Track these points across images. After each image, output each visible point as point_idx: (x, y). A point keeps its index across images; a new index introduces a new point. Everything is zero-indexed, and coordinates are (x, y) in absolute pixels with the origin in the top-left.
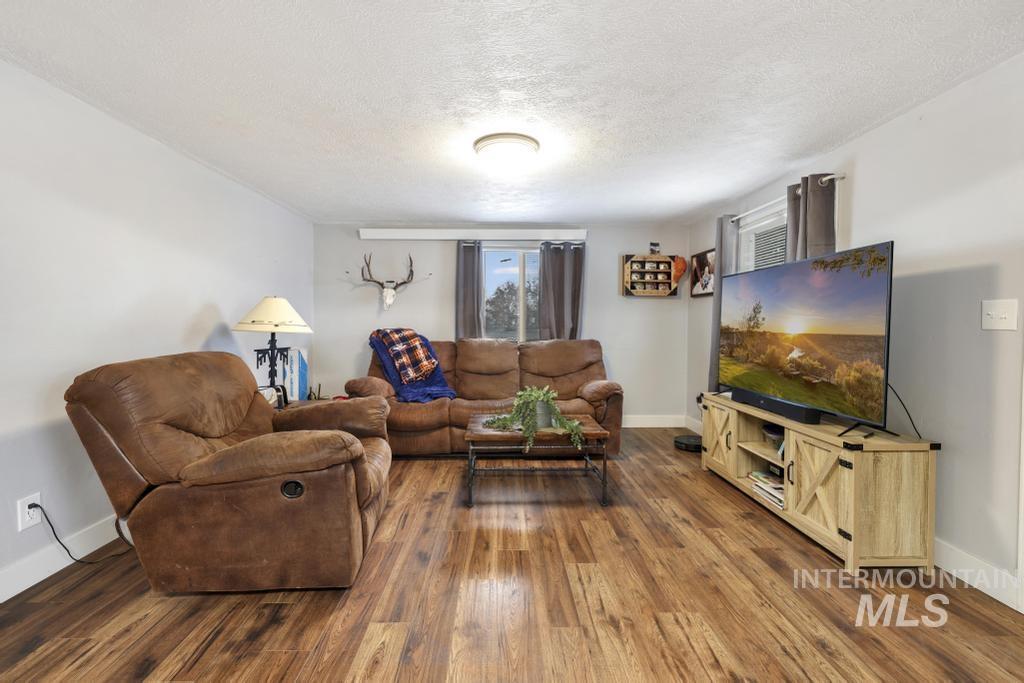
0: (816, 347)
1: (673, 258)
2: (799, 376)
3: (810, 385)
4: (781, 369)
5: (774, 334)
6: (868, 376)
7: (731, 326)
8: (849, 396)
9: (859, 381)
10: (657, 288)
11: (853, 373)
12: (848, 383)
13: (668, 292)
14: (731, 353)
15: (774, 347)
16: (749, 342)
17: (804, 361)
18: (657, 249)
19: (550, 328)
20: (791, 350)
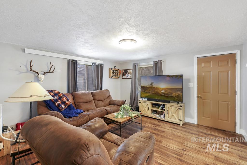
0: (168, 90)
1: (119, 70)
2: (164, 95)
3: (167, 97)
4: (159, 94)
5: (157, 88)
6: (179, 95)
7: (144, 86)
8: (176, 98)
9: (178, 95)
10: (116, 77)
11: (176, 94)
12: (175, 96)
13: (118, 77)
14: (145, 91)
15: (157, 90)
16: (150, 89)
17: (165, 93)
18: (115, 67)
19: (96, 87)
20: (162, 91)
